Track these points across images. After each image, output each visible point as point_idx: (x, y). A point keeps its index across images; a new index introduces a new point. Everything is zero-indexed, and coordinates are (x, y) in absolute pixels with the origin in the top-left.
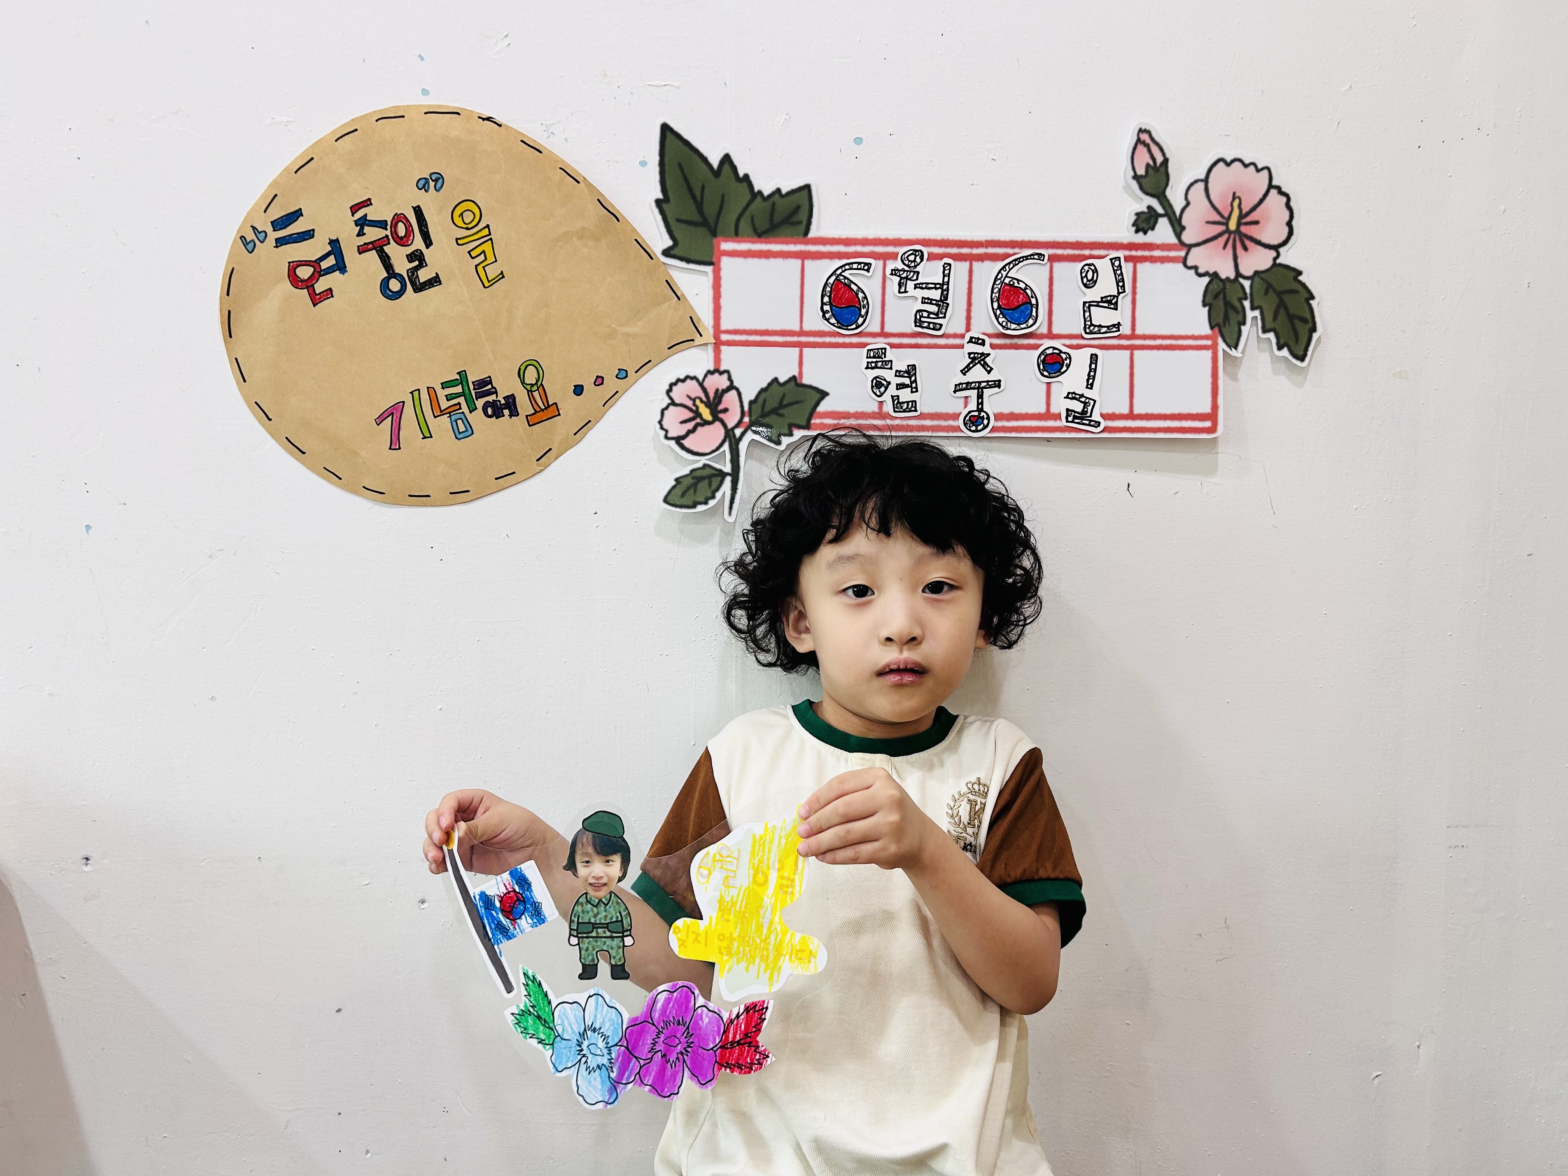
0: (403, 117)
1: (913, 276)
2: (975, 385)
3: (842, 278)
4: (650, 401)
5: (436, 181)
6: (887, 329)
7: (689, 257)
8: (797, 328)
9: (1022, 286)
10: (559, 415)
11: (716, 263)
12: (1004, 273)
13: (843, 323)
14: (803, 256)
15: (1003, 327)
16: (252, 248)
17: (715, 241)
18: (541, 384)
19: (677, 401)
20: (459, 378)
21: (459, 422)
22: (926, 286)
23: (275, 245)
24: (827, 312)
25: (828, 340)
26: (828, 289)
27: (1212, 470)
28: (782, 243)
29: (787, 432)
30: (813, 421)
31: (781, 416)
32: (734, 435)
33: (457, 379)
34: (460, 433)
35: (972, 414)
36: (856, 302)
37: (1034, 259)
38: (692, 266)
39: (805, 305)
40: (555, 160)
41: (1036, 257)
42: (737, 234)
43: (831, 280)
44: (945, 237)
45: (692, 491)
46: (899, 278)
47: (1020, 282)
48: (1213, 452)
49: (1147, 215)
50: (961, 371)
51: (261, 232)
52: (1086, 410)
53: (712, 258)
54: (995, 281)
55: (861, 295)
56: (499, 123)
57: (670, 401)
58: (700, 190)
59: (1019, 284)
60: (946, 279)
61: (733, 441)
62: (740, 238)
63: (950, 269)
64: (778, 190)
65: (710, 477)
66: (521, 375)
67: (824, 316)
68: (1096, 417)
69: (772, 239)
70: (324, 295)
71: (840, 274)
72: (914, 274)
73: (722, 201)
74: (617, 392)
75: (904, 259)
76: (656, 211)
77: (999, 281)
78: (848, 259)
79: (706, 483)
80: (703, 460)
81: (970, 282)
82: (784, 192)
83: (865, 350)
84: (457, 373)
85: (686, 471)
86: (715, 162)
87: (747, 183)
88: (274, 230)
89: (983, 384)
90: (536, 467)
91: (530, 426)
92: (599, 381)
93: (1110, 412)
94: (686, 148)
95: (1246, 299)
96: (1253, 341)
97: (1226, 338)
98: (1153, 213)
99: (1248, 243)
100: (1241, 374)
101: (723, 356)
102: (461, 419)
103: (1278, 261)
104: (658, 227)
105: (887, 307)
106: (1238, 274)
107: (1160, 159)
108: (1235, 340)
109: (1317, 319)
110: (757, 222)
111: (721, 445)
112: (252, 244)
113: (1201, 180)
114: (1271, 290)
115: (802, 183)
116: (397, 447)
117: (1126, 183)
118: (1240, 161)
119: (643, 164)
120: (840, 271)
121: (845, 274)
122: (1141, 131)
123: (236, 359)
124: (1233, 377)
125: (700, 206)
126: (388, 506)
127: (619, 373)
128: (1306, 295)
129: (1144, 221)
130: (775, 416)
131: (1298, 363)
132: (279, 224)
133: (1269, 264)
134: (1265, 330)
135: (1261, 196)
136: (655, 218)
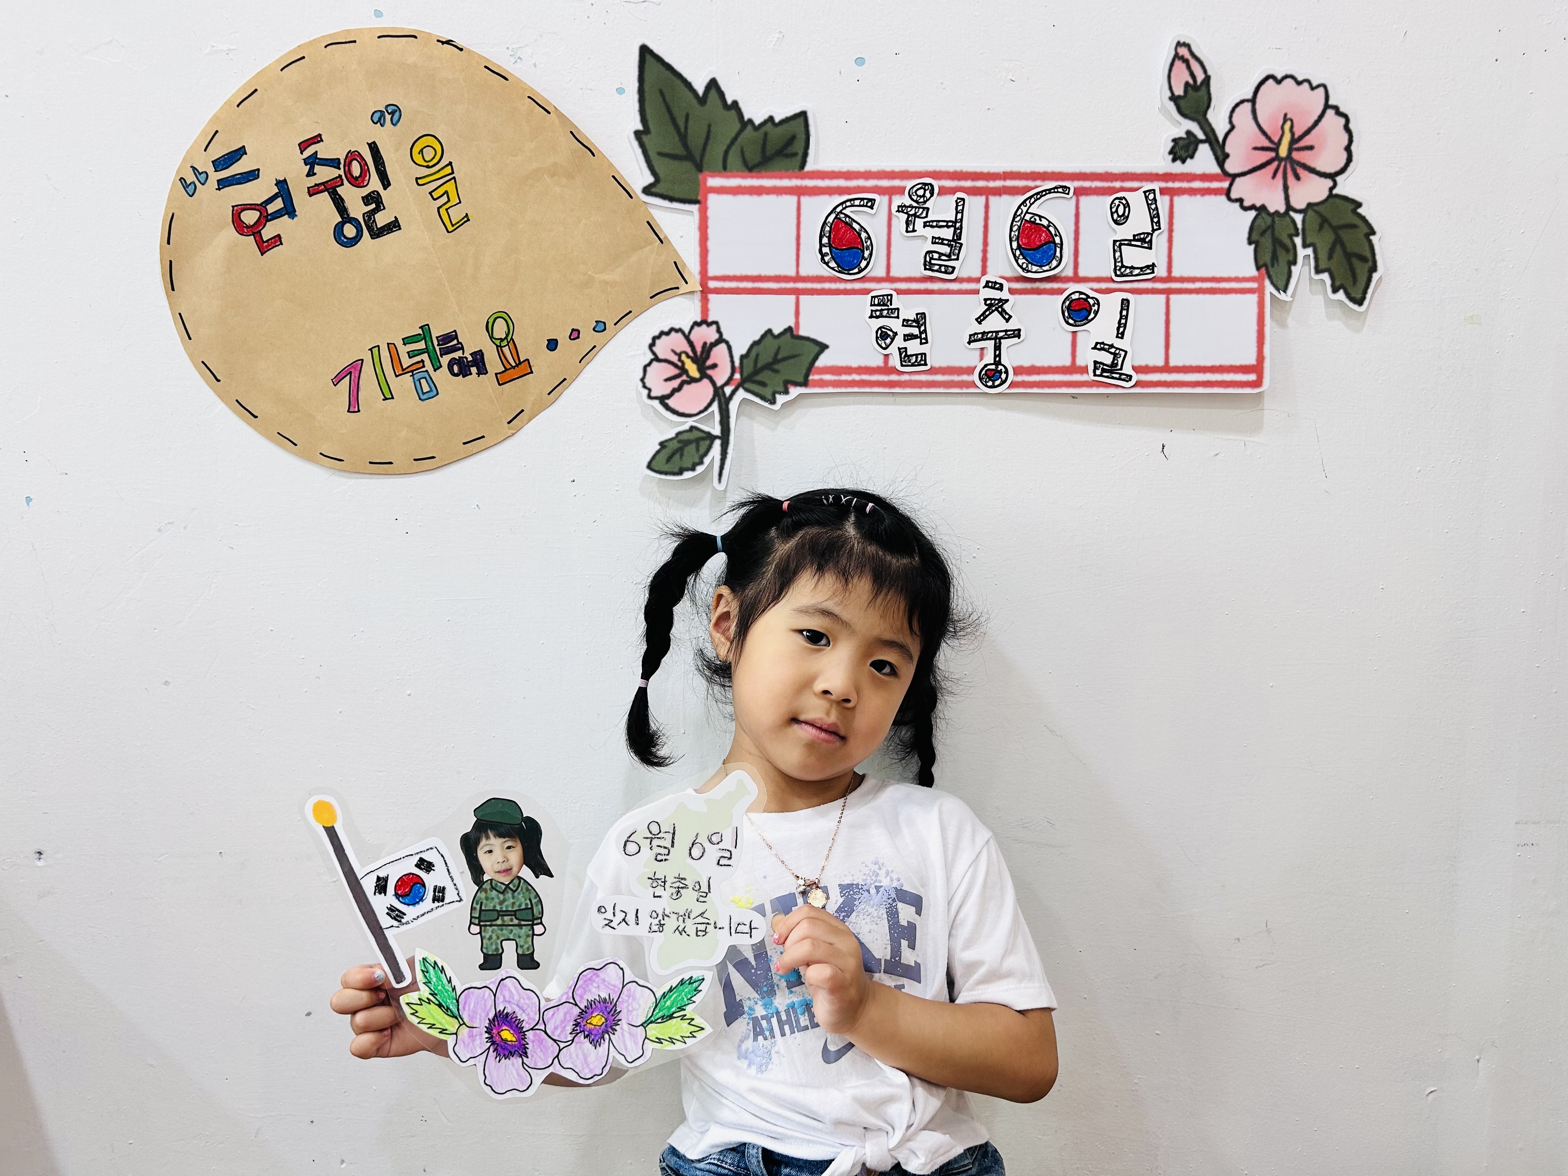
0: (355, 42)
1: (922, 212)
2: (992, 335)
3: (842, 216)
4: (632, 356)
5: (392, 113)
6: (893, 273)
7: (673, 194)
8: (792, 273)
9: (1045, 222)
10: (532, 372)
11: (702, 201)
12: (1025, 209)
13: (845, 266)
14: (799, 192)
15: (1023, 269)
16: (192, 191)
17: (700, 176)
18: (512, 339)
19: (661, 356)
20: (422, 333)
21: (423, 381)
22: (936, 224)
23: (217, 187)
24: (827, 254)
25: (827, 286)
26: (827, 229)
27: (1256, 428)
28: (776, 177)
29: (782, 389)
30: (811, 378)
31: (776, 371)
32: (724, 394)
33: (420, 334)
34: (424, 393)
35: (989, 367)
36: (858, 243)
37: (1058, 192)
38: (677, 205)
39: (802, 247)
40: (523, 88)
41: (1060, 190)
42: (725, 168)
43: (831, 219)
44: (959, 169)
45: (678, 456)
46: (906, 216)
47: (1042, 219)
48: (1258, 408)
49: (1185, 141)
50: (977, 319)
51: (202, 173)
52: (1116, 362)
53: (697, 196)
54: (1014, 218)
55: (863, 235)
56: (460, 47)
57: (652, 357)
58: (684, 119)
59: (1041, 221)
60: (959, 216)
61: (723, 400)
62: (730, 174)
63: (963, 205)
64: (771, 119)
65: (697, 441)
66: (489, 329)
67: (823, 259)
68: (1127, 369)
69: (763, 173)
70: (272, 243)
71: (841, 212)
72: (924, 210)
73: (709, 132)
74: (595, 347)
75: (912, 193)
76: (635, 144)
77: (1019, 218)
78: (850, 194)
79: (693, 446)
80: (690, 422)
81: (986, 219)
82: (777, 120)
83: (869, 297)
84: (420, 328)
85: (672, 434)
86: (700, 87)
87: (736, 111)
88: (216, 171)
89: (1001, 334)
90: (507, 430)
91: (500, 385)
92: (575, 334)
93: (1143, 364)
94: (668, 74)
95: (1297, 235)
96: (1305, 284)
97: (1274, 280)
98: (1192, 139)
99: (1300, 171)
100: (1290, 321)
101: (711, 306)
102: (425, 378)
103: (1335, 192)
104: (638, 163)
105: (893, 249)
106: (1289, 208)
107: (1200, 77)
108: (1284, 283)
109: (1378, 257)
110: (748, 155)
111: (710, 405)
112: (192, 187)
113: (1248, 101)
114: (1326, 225)
115: (798, 110)
116: (357, 410)
117: (1162, 103)
118: (1292, 77)
119: (620, 91)
120: (840, 208)
121: (846, 211)
122: (1179, 44)
123: (180, 314)
124: (1282, 323)
125: (683, 137)
126: (347, 474)
127: (597, 325)
128: (1366, 230)
129: (1182, 148)
130: (769, 373)
131: (1355, 307)
132: (221, 163)
133: (1324, 195)
134: (1318, 271)
135: (1315, 117)
136: (634, 151)
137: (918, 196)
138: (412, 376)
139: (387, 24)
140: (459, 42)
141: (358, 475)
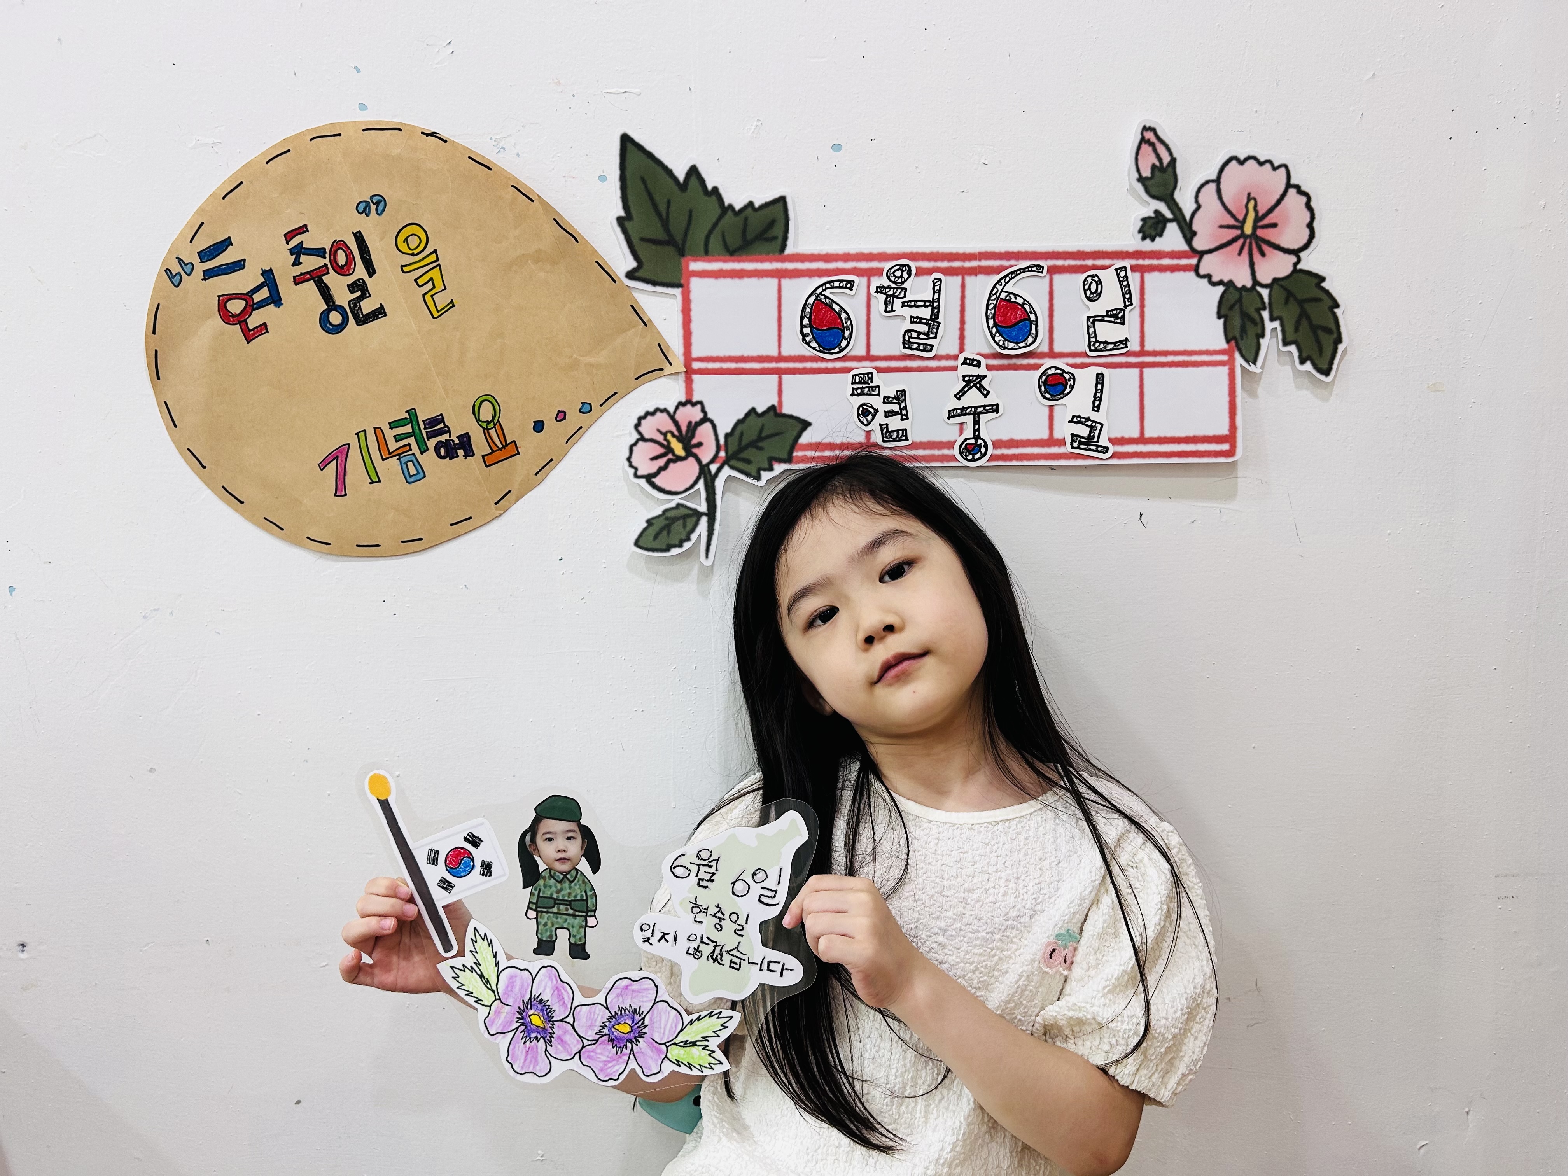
0: (340, 135)
1: (900, 293)
2: (971, 410)
3: (822, 297)
4: (618, 436)
5: (377, 204)
6: (874, 352)
7: (656, 279)
8: (774, 353)
9: (1020, 301)
10: (518, 454)
11: (685, 285)
12: (1000, 288)
13: (825, 347)
14: (780, 275)
15: (1000, 346)
16: (178, 281)
17: (683, 260)
18: (498, 421)
19: (647, 436)
20: (408, 417)
21: (410, 464)
22: (915, 304)
23: (203, 278)
24: (808, 335)
25: (809, 365)
26: (808, 310)
27: (1231, 495)
28: (757, 261)
29: (766, 466)
30: (795, 454)
31: (761, 449)
32: (710, 471)
33: (406, 418)
34: (411, 476)
35: (968, 441)
36: (839, 324)
37: (1031, 271)
38: (659, 289)
39: (783, 328)
40: (506, 177)
41: (1034, 269)
42: (707, 252)
43: (811, 301)
44: (935, 250)
45: (665, 533)
46: (885, 296)
47: (1017, 297)
48: (1233, 476)
49: (1153, 221)
50: (956, 395)
51: (188, 264)
52: (1092, 434)
53: (680, 280)
54: (990, 296)
55: (843, 316)
56: (445, 139)
57: (638, 437)
58: (665, 206)
59: (1016, 299)
60: (936, 296)
61: (709, 478)
62: (710, 257)
63: (940, 285)
64: (751, 204)
65: (684, 517)
66: (476, 412)
67: (804, 339)
68: (1104, 442)
69: (744, 257)
70: (258, 331)
71: (821, 294)
72: (902, 291)
73: (690, 217)
74: (581, 428)
75: (890, 275)
76: (618, 230)
77: (995, 296)
78: (829, 276)
79: (680, 524)
80: (676, 500)
81: (963, 298)
82: (757, 205)
83: (850, 375)
84: (406, 412)
85: (658, 511)
86: (680, 174)
87: (717, 197)
88: (201, 262)
89: (980, 409)
90: (494, 511)
91: (487, 466)
92: (561, 416)
93: (1119, 435)
94: (649, 161)
95: (1264, 309)
96: (1273, 355)
97: (1244, 352)
98: (1161, 218)
99: (1266, 248)
100: (1260, 391)
101: (695, 386)
102: (412, 461)
103: (1299, 267)
104: (621, 248)
105: (872, 328)
106: (1256, 282)
107: (1166, 159)
108: (1253, 355)
109: (1343, 329)
110: (729, 239)
111: (696, 482)
112: (178, 278)
113: (1212, 181)
114: (1291, 299)
115: (776, 195)
116: (343, 493)
117: (1131, 185)
118: (1255, 158)
119: (603, 178)
120: (820, 290)
121: (827, 293)
122: (1145, 129)
123: (165, 402)
124: (1253, 394)
125: (665, 223)
126: (335, 558)
127: (583, 406)
128: (1331, 303)
129: (1150, 227)
130: (754, 450)
131: (1322, 377)
132: (206, 255)
133: (1288, 270)
134: (1286, 343)
135: (1278, 197)
136: (617, 237)
137: (896, 277)
138: (399, 459)
139: (371, 117)
140: (443, 134)
141: (345, 558)
